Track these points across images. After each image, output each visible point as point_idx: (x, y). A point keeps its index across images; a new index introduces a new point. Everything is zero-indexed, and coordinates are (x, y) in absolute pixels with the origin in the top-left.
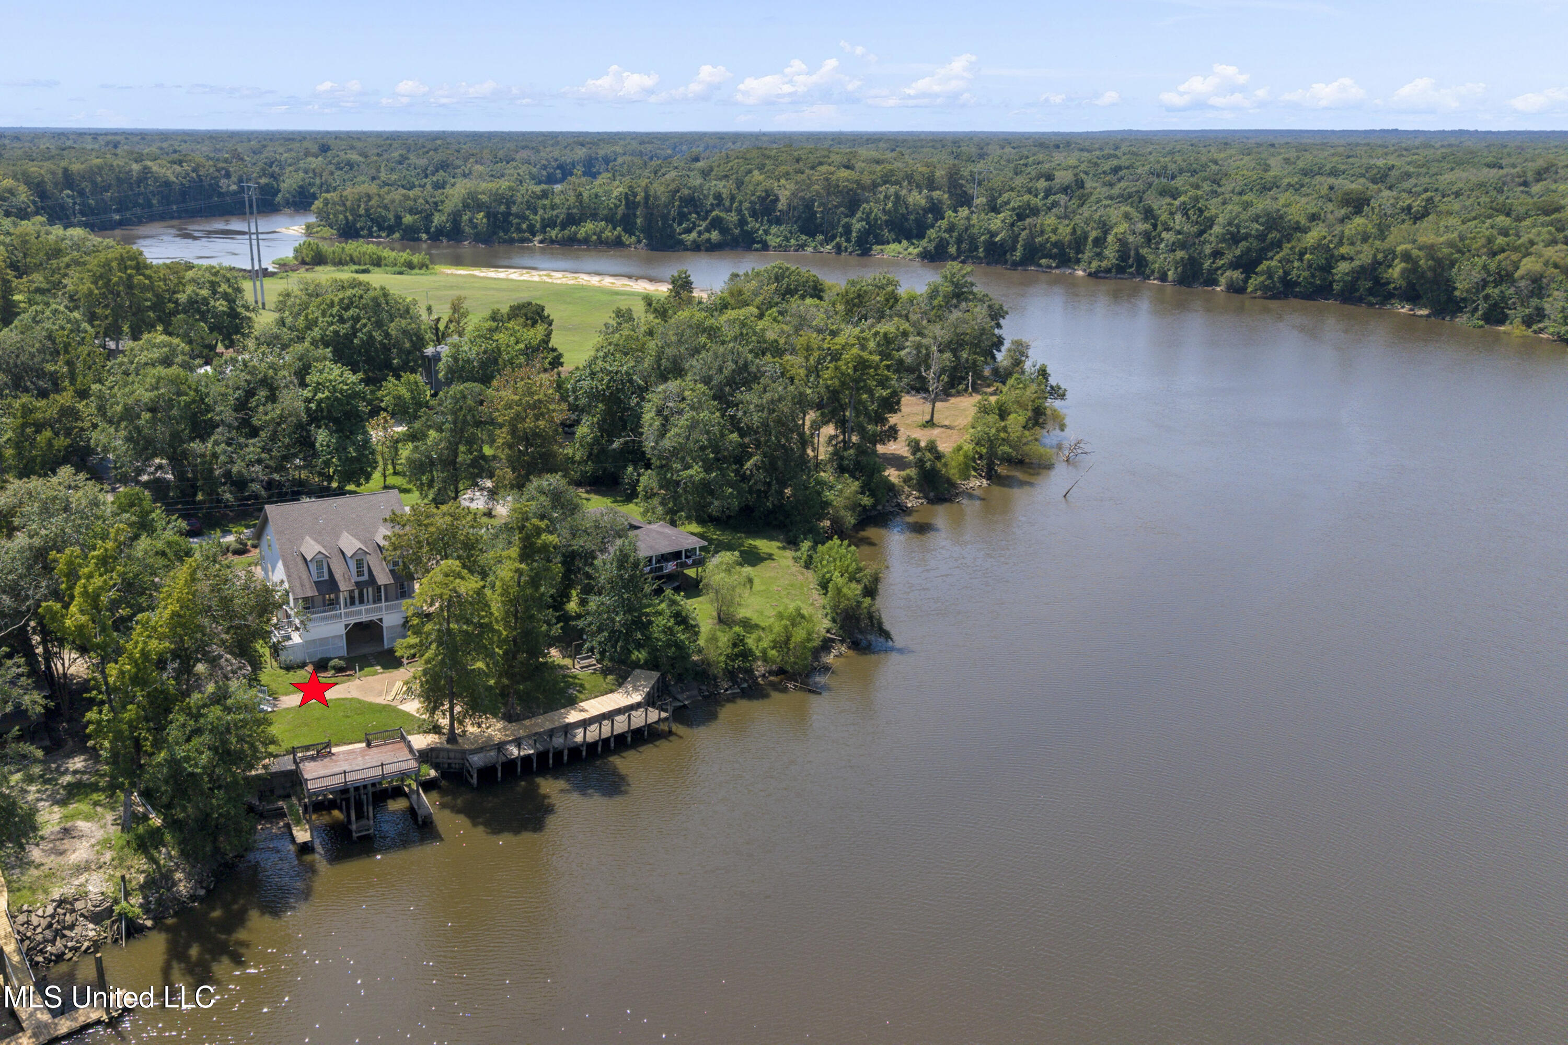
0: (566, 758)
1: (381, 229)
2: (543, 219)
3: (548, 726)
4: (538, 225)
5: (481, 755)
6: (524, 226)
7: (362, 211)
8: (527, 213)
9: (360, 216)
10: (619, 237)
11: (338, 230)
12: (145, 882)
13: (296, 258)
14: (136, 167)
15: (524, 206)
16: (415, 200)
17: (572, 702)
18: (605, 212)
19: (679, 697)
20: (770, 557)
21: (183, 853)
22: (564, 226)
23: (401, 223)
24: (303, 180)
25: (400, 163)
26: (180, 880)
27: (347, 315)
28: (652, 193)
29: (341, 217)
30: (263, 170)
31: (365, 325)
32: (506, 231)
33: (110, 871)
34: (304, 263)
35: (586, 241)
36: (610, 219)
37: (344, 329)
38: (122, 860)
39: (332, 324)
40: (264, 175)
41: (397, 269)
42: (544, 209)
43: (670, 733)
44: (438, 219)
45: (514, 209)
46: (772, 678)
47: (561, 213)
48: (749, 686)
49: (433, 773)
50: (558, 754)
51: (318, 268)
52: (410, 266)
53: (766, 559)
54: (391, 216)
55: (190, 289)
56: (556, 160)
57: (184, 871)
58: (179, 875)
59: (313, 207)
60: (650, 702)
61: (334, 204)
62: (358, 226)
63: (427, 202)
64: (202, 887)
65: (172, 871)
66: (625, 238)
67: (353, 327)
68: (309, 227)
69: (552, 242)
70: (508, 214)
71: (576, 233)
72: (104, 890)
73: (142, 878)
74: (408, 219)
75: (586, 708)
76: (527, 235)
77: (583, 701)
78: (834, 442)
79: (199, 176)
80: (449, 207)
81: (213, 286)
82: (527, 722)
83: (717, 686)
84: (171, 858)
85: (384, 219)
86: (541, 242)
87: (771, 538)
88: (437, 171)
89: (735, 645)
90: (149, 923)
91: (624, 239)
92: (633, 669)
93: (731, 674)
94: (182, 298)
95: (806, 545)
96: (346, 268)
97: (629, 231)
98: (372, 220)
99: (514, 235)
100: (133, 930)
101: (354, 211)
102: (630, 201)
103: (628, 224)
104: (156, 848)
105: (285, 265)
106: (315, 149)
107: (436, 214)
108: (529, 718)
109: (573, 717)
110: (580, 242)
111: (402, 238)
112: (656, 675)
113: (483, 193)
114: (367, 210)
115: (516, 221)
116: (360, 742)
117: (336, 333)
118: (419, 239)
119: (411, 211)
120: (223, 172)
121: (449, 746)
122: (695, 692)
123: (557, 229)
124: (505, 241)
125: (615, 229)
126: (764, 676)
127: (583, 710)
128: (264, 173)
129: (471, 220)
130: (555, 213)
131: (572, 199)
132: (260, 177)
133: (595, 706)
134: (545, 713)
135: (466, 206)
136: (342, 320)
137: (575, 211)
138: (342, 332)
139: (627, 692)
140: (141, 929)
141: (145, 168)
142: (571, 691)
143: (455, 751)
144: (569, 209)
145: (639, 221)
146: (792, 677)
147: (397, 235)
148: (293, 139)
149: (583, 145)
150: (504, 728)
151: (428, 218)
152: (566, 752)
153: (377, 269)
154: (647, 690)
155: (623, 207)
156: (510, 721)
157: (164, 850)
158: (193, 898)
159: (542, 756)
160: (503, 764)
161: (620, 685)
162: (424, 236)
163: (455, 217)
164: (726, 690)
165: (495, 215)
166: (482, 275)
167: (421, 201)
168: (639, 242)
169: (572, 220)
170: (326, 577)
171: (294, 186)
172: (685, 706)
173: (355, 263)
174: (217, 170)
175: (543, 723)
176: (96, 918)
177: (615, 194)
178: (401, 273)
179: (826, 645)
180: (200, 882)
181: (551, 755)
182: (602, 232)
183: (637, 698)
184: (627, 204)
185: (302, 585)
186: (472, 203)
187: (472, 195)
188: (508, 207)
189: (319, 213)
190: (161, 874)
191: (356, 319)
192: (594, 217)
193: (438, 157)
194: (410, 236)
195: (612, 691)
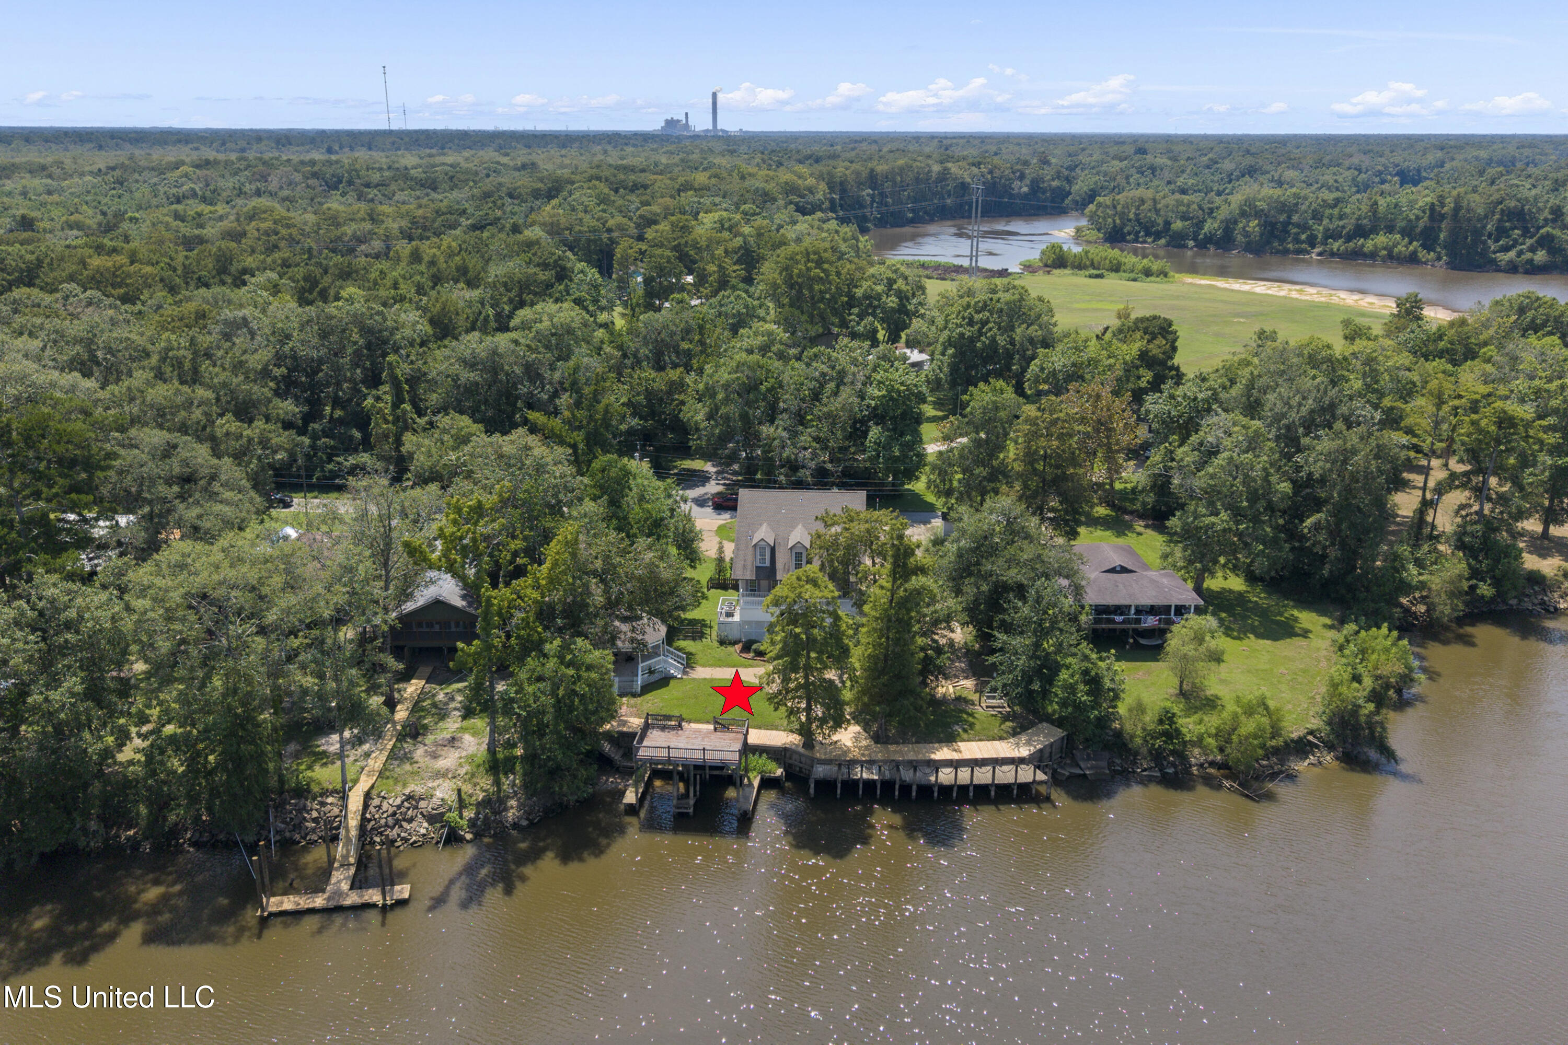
0: (914, 794)
1: (1148, 234)
2: (1327, 230)
3: (911, 756)
4: (1320, 236)
5: (828, 767)
6: (1303, 237)
7: (1132, 216)
8: (1311, 222)
9: (1130, 220)
10: (1415, 252)
11: (1105, 234)
12: (483, 800)
13: (1041, 260)
14: (936, 168)
15: (1309, 215)
16: (1188, 206)
17: (950, 739)
18: (1403, 224)
19: (1082, 764)
20: (1305, 634)
21: (525, 786)
22: (1349, 239)
23: (1169, 229)
24: (1096, 183)
25: (1208, 167)
26: (512, 807)
27: (977, 317)
28: (1465, 204)
29: (1110, 220)
30: (1058, 172)
31: (991, 329)
32: (1282, 241)
33: (459, 783)
34: (1046, 266)
35: (1373, 255)
36: (1408, 232)
37: (968, 332)
38: (473, 775)
39: (961, 326)
40: (1058, 177)
41: (1132, 275)
42: (1331, 218)
43: (1048, 799)
44: (1209, 226)
45: (1295, 218)
46: (1212, 771)
47: (1349, 224)
48: (1176, 773)
49: (779, 772)
50: (906, 788)
51: (1056, 272)
52: (1148, 273)
53: (1297, 635)
54: (1160, 221)
55: (865, 285)
56: (1397, 165)
57: (518, 800)
58: (513, 803)
59: (1087, 211)
60: (1037, 760)
61: (1107, 207)
62: (1125, 231)
63: (1201, 208)
64: (527, 819)
65: (508, 797)
66: (1422, 254)
67: (980, 330)
68: (1078, 230)
69: (1333, 254)
70: (1288, 223)
71: (1363, 246)
72: (446, 797)
73: (481, 796)
74: (1178, 225)
75: (962, 749)
76: (1304, 246)
77: (964, 741)
78: (1464, 513)
79: (993, 178)
80: (1223, 213)
81: (891, 282)
82: (892, 748)
83: (1134, 763)
84: (513, 785)
85: (1154, 223)
86: (1319, 254)
87: (1322, 612)
88: (1243, 176)
89: (1161, 722)
90: (469, 836)
91: (1420, 255)
92: (1041, 721)
93: (1157, 756)
94: (859, 292)
95: (1351, 627)
96: (1082, 272)
97: (1428, 247)
98: (1140, 224)
99: (1290, 246)
100: (453, 838)
101: (1122, 215)
102: (1434, 213)
103: (1428, 239)
104: (506, 774)
105: (1029, 266)
106: (1130, 150)
107: (1209, 221)
108: (897, 743)
109: (943, 753)
110: (1365, 256)
111: (1168, 245)
112: (1059, 733)
113: (1262, 199)
114: (1136, 215)
115: (1295, 230)
116: (708, 722)
117: (962, 335)
118: (1185, 246)
119: (1184, 218)
120: (1018, 174)
121: (802, 750)
122: (1104, 764)
123: (1340, 241)
124: (1278, 252)
125: (1410, 243)
126: (1201, 765)
127: (958, 751)
128: (1058, 176)
129: (1244, 228)
130: (1341, 223)
131: (1365, 208)
132: (1053, 180)
133: (970, 749)
134: (917, 742)
135: (1243, 214)
136: (971, 323)
137: (1365, 222)
138: (968, 334)
139: (1017, 744)
140: (461, 839)
141: (945, 169)
142: (957, 727)
143: (807, 757)
144: (1358, 219)
145: (1442, 236)
146: (1232, 776)
147: (1163, 241)
148: (1123, 143)
149: (1442, 149)
150: (867, 747)
151: (1200, 224)
152: (914, 788)
153: (1113, 275)
154: (1039, 747)
155: (1426, 219)
156: (876, 742)
157: (512, 777)
158: (515, 826)
159: (888, 785)
160: (843, 782)
161: (1014, 734)
162: (1191, 243)
163: (1229, 226)
164: (1145, 770)
165: (1273, 225)
166: (1227, 286)
167: (1195, 207)
168: (1439, 258)
169: (1361, 232)
170: (768, 564)
171: (1085, 189)
172: (1085, 775)
173: (1094, 268)
174: (1013, 173)
175: (908, 752)
176: (432, 819)
177: (1420, 204)
178: (1135, 280)
179: (1301, 747)
180: (528, 813)
181: (897, 787)
182: (1395, 246)
183: (1024, 752)
184: (1432, 217)
185: (744, 568)
186: (1248, 210)
187: (1249, 202)
188: (1289, 217)
189: (1091, 218)
190: (499, 797)
191: (984, 323)
192: (1390, 229)
193: (1248, 161)
194: (1177, 241)
195: (1001, 738)
